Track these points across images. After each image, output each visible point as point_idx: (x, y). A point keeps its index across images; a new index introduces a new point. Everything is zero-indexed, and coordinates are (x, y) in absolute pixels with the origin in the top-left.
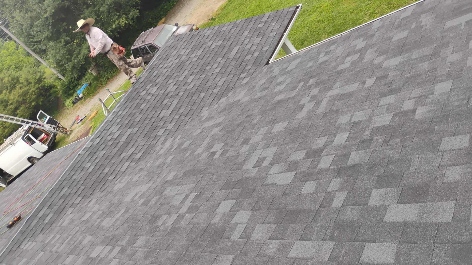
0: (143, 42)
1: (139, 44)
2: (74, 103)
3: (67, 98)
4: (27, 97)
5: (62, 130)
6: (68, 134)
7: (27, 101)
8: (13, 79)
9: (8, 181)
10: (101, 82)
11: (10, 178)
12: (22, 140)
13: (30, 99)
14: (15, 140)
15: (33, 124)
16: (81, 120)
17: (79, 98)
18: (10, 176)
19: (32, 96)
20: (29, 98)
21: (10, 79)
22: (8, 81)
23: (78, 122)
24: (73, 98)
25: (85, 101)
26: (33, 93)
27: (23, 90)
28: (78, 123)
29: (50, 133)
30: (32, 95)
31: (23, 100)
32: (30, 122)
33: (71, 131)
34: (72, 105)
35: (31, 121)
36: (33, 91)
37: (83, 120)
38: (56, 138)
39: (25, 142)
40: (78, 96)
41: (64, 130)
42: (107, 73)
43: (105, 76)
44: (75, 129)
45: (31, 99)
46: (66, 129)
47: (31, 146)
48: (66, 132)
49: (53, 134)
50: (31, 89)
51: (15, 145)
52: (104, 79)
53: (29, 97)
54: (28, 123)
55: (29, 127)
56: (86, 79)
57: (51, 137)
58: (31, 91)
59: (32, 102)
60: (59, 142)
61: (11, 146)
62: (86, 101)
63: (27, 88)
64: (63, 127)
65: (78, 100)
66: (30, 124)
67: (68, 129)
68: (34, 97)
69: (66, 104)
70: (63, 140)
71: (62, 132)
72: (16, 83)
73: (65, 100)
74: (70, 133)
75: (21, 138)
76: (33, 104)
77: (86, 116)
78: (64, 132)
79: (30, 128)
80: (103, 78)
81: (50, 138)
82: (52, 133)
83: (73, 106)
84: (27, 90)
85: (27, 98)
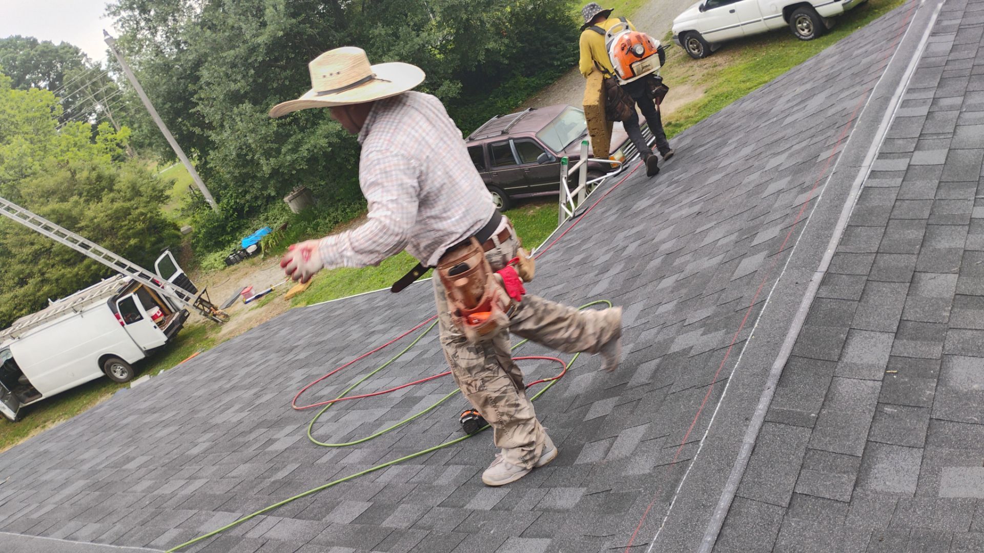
0: (503, 133)
1: (488, 138)
2: (228, 262)
3: (210, 252)
4: (123, 223)
5: (206, 309)
6: (217, 321)
7: (120, 233)
8: (100, 178)
9: (22, 405)
10: (317, 225)
11: (28, 399)
12: (107, 307)
13: (129, 229)
14: (91, 301)
15: (142, 275)
16: (258, 297)
17: (247, 253)
18: (35, 393)
19: (137, 224)
20: (126, 228)
21: (94, 175)
22: (88, 178)
23: (247, 300)
24: (227, 253)
25: (264, 259)
26: (141, 218)
27: (116, 205)
28: (246, 303)
29: (173, 311)
30: (135, 222)
31: (112, 228)
32: (137, 271)
33: (227, 316)
34: (223, 266)
35: (140, 270)
36: (142, 214)
37: (263, 298)
38: (184, 325)
39: (115, 312)
40: (244, 250)
41: (211, 310)
42: (337, 210)
43: (329, 215)
44: (237, 314)
45: (131, 231)
46: (216, 309)
47: (126, 326)
48: (215, 315)
49: (178, 314)
50: (137, 208)
51: (83, 314)
52: (327, 221)
53: (125, 226)
54: (132, 270)
55: (133, 280)
56: (267, 219)
57: (174, 319)
58: (138, 211)
59: (129, 238)
60: (185, 337)
61: (73, 314)
62: (268, 261)
63: (128, 204)
64: (209, 303)
65: (242, 258)
66: (136, 274)
67: (220, 311)
68: (140, 226)
69: (204, 264)
70: (199, 333)
71: (206, 315)
72: (103, 189)
73: (203, 254)
74: (223, 322)
75: (106, 300)
76: (133, 242)
77: (271, 290)
78: (210, 315)
79: (134, 283)
80: (325, 218)
81: (171, 322)
82: (176, 311)
83: (224, 268)
84: (129, 209)
85: (121, 227)
